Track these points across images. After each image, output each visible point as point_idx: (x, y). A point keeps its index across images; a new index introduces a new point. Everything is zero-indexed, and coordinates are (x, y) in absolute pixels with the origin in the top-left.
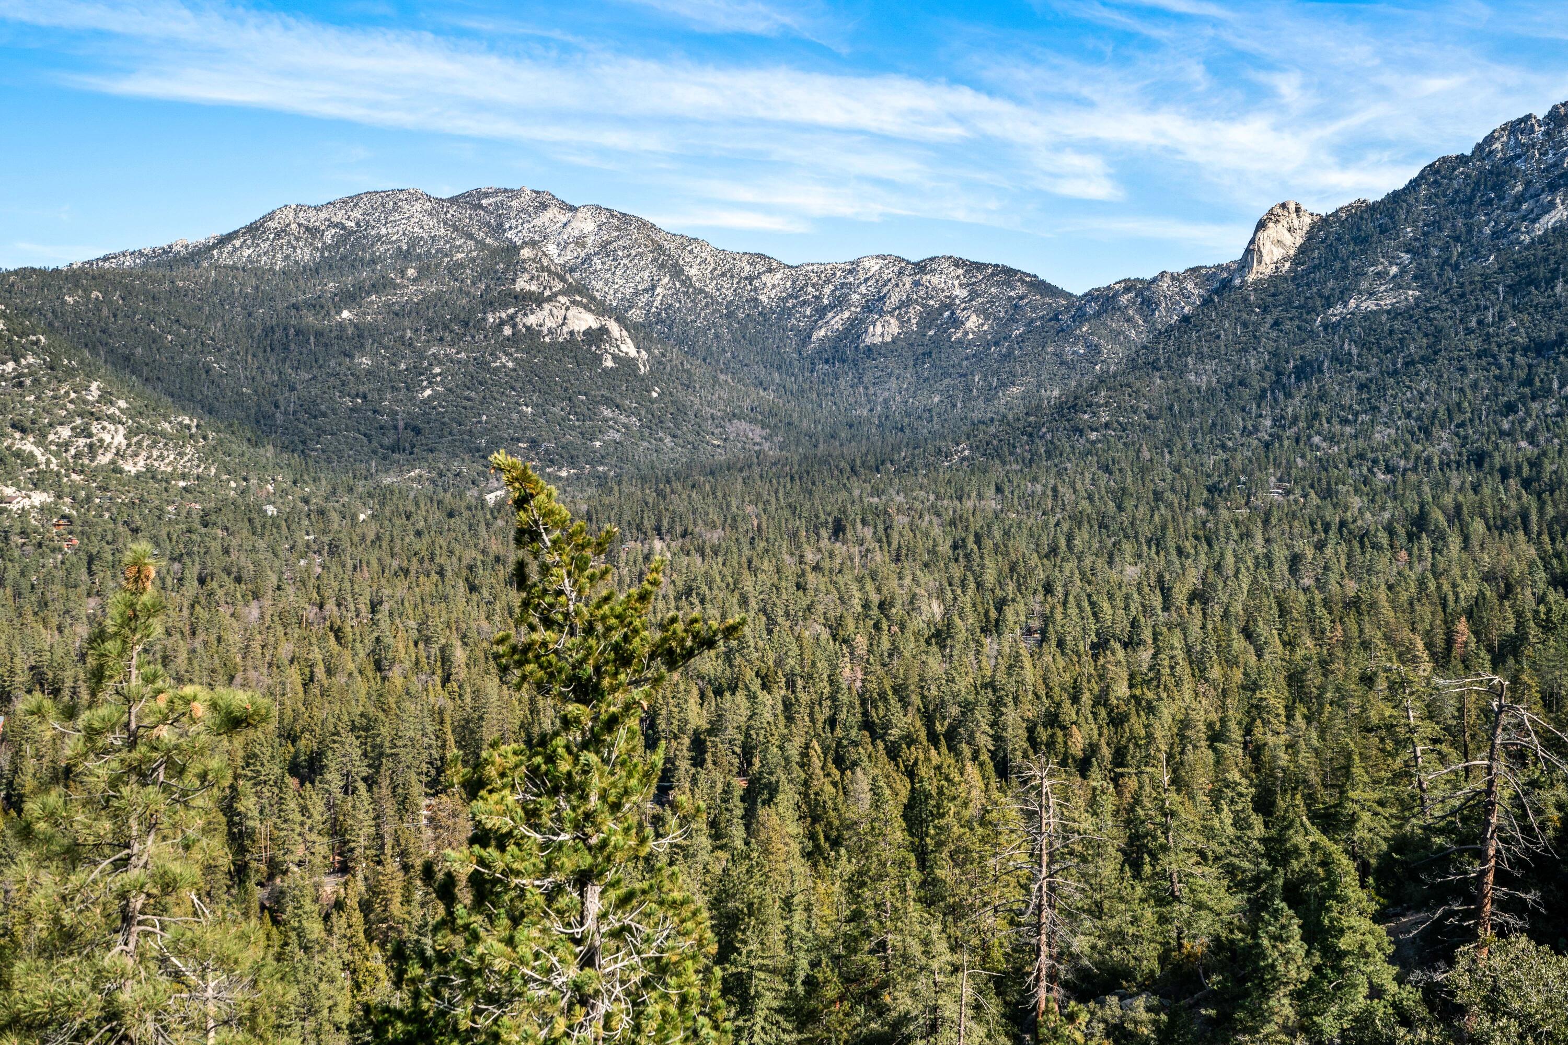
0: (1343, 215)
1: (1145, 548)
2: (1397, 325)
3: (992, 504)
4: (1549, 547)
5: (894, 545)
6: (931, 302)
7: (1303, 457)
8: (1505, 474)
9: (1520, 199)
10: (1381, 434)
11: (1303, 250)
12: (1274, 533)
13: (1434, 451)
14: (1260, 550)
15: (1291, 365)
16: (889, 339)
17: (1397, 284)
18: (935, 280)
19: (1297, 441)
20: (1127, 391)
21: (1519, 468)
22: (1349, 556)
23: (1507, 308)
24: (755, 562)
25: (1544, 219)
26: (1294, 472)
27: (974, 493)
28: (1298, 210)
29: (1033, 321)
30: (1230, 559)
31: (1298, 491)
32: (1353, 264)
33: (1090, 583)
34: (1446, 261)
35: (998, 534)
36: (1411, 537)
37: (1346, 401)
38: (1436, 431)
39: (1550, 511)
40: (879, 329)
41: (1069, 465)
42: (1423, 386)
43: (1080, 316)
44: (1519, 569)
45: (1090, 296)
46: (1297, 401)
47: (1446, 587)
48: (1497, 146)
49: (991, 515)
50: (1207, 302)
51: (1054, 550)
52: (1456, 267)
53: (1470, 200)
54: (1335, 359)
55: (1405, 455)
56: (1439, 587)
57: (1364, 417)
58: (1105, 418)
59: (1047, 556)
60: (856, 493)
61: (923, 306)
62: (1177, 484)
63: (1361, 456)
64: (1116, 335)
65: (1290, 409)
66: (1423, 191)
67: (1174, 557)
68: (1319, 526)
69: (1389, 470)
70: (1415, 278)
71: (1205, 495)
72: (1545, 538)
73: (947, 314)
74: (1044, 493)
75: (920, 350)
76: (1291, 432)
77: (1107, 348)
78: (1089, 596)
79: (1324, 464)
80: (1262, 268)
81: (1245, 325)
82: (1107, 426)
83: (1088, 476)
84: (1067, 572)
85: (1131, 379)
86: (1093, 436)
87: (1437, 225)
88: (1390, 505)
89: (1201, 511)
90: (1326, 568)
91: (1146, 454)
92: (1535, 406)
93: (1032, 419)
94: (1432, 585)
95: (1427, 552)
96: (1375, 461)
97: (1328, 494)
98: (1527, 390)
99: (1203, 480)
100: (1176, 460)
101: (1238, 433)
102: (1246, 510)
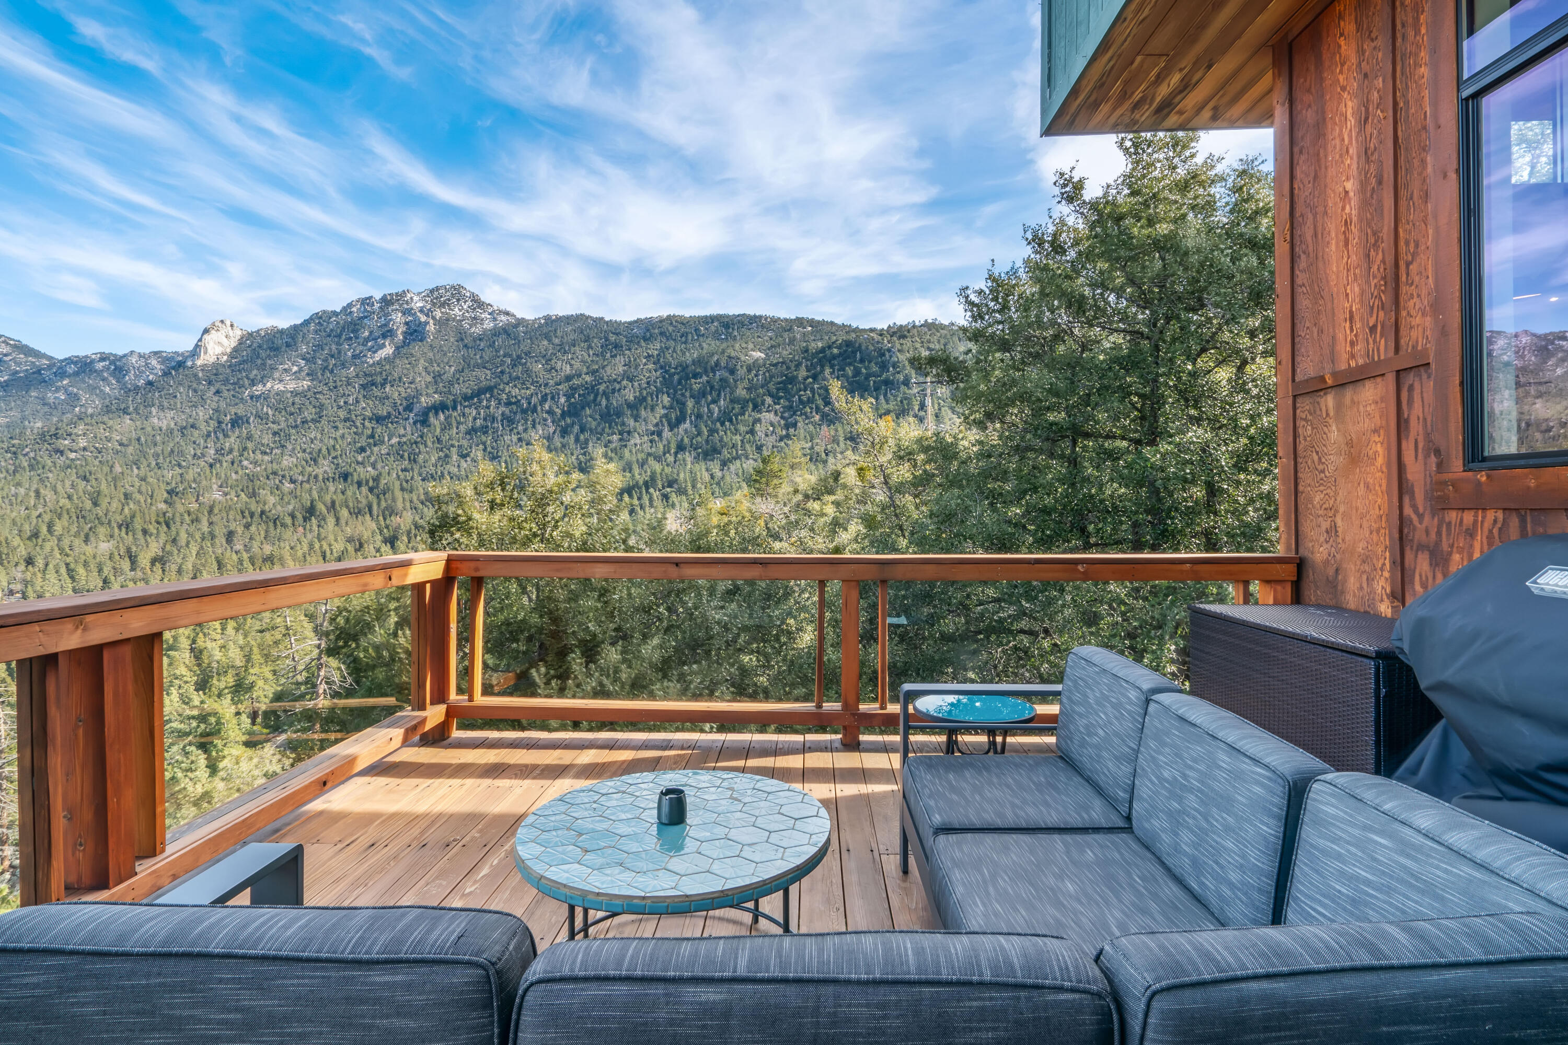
0: (263, 333)
1: (116, 530)
2: (297, 400)
4: (382, 523)
7: (236, 473)
8: (359, 484)
9: (367, 340)
10: (287, 461)
11: (235, 350)
12: (214, 519)
13: (319, 471)
14: (206, 529)
15: (228, 417)
17: (297, 376)
19: (233, 463)
20: (102, 426)
21: (367, 482)
22: (266, 531)
23: (360, 396)
25: (380, 352)
26: (230, 482)
28: (232, 326)
30: (183, 535)
31: (233, 494)
32: (269, 362)
34: (326, 368)
36: (305, 519)
37: (265, 441)
38: (321, 461)
39: (383, 504)
41: (50, 475)
42: (312, 436)
43: (61, 374)
44: (366, 535)
45: (70, 361)
46: (232, 440)
47: (325, 547)
48: (354, 309)
50: (166, 374)
51: (35, 535)
52: (332, 372)
53: (339, 336)
54: (258, 416)
55: (302, 473)
56: (321, 547)
57: (278, 451)
58: (82, 443)
59: (29, 539)
62: (143, 489)
64: (92, 389)
65: (227, 445)
66: (312, 327)
67: (140, 535)
68: (247, 514)
69: (292, 481)
70: (308, 374)
71: (166, 495)
72: (381, 518)
74: (27, 494)
76: (229, 458)
77: (84, 397)
78: (67, 565)
79: (251, 478)
80: (207, 357)
81: (195, 391)
82: (85, 449)
84: (48, 550)
85: (106, 419)
86: (73, 455)
87: (320, 347)
88: (293, 501)
89: (163, 506)
90: (251, 539)
91: (117, 469)
92: (376, 449)
93: (15, 442)
94: (317, 546)
95: (315, 528)
96: (283, 476)
97: (253, 495)
98: (371, 441)
99: (163, 486)
100: (142, 473)
101: (190, 458)
102: (195, 506)
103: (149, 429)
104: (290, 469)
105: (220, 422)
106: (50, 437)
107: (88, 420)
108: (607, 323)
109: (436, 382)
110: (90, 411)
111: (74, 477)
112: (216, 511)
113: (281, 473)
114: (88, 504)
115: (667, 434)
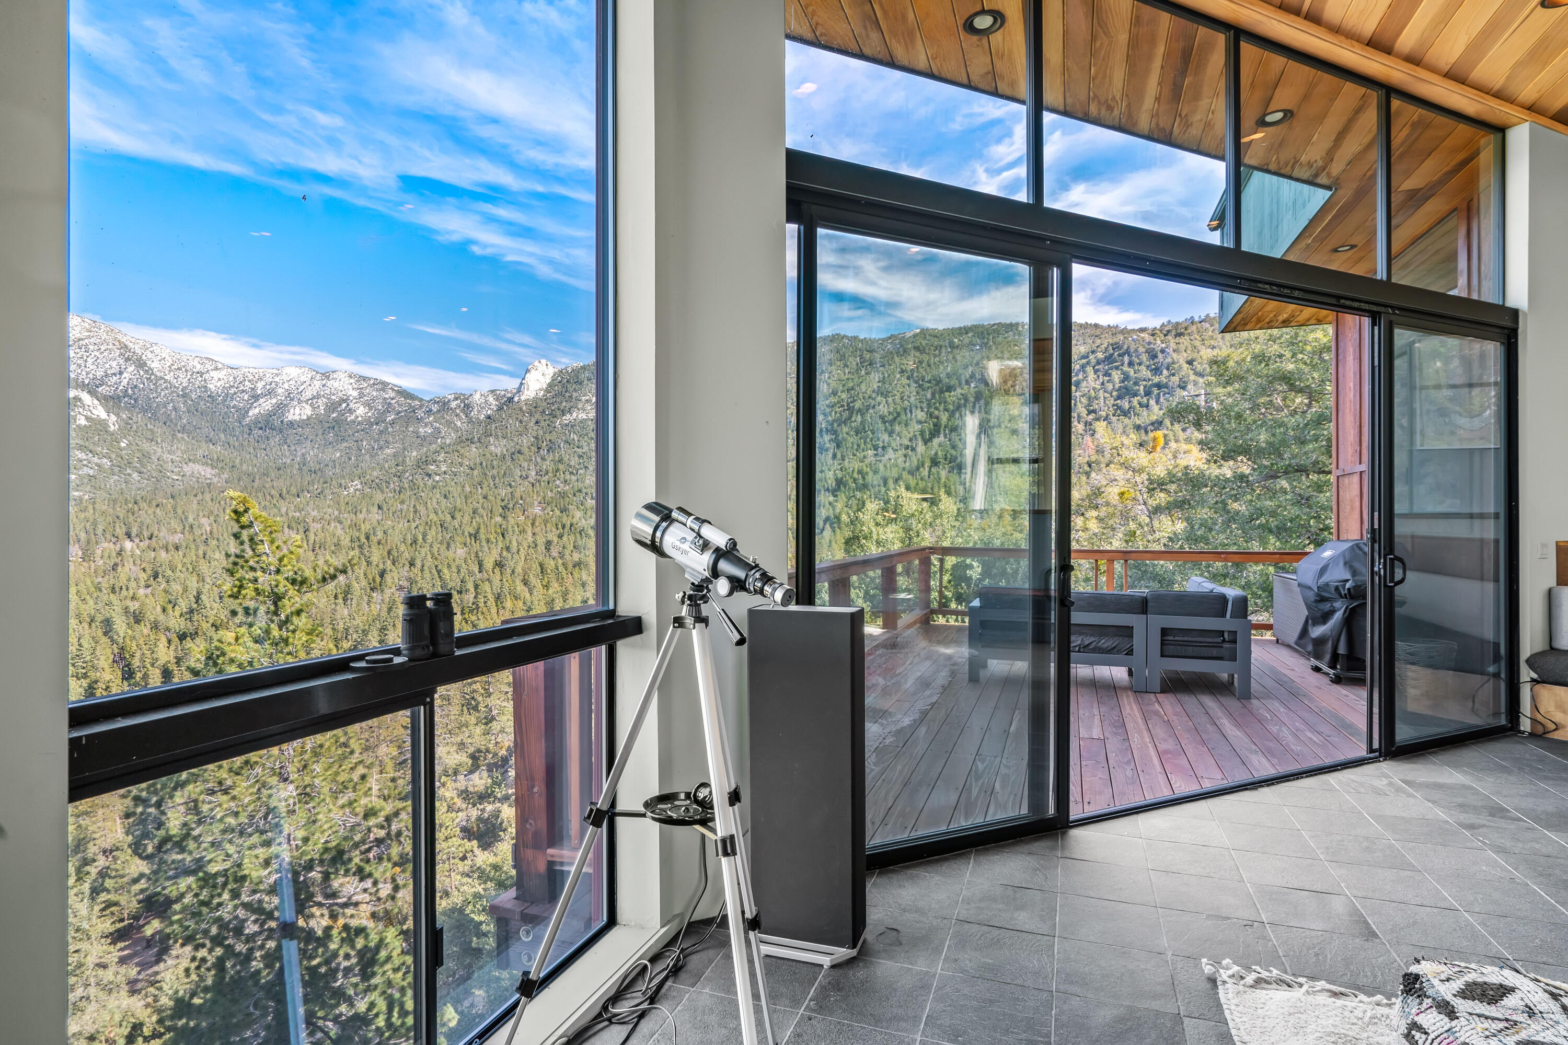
0: (570, 370)
1: (468, 539)
3: (375, 516)
5: (311, 542)
6: (333, 397)
7: (551, 491)
10: (589, 480)
11: (550, 385)
12: (537, 530)
14: (530, 539)
15: (545, 444)
16: (305, 417)
18: (336, 384)
19: (548, 483)
20: (456, 454)
22: (575, 541)
24: (209, 553)
26: (547, 499)
27: (364, 510)
28: (547, 365)
29: (400, 412)
30: (515, 544)
31: (549, 509)
32: (575, 395)
33: (436, 559)
35: (380, 535)
37: (572, 463)
40: (297, 411)
41: (423, 494)
43: (428, 412)
45: (434, 401)
46: (548, 463)
49: (375, 522)
50: (500, 409)
51: (415, 542)
54: (567, 442)
57: (582, 472)
58: (444, 468)
59: (411, 544)
60: (284, 510)
61: (328, 399)
62: (485, 505)
63: (580, 491)
64: (449, 424)
65: (544, 467)
67: (484, 543)
68: (560, 526)
71: (501, 510)
73: (344, 405)
74: (408, 510)
75: (327, 425)
76: (546, 478)
77: (444, 430)
78: (436, 566)
79: (563, 495)
80: (529, 393)
81: (521, 422)
82: (445, 473)
83: (435, 500)
84: (423, 554)
85: (459, 448)
86: (437, 478)
89: (499, 519)
90: (564, 548)
91: (468, 489)
96: (586, 494)
97: (564, 510)
99: (499, 503)
100: (484, 492)
101: (517, 478)
102: (522, 519)
103: (488, 455)
105: (539, 448)
106: (422, 463)
107: (447, 449)
108: (862, 341)
110: (448, 441)
111: (438, 496)
112: (537, 524)
113: (584, 491)
114: (449, 517)
115: (921, 448)
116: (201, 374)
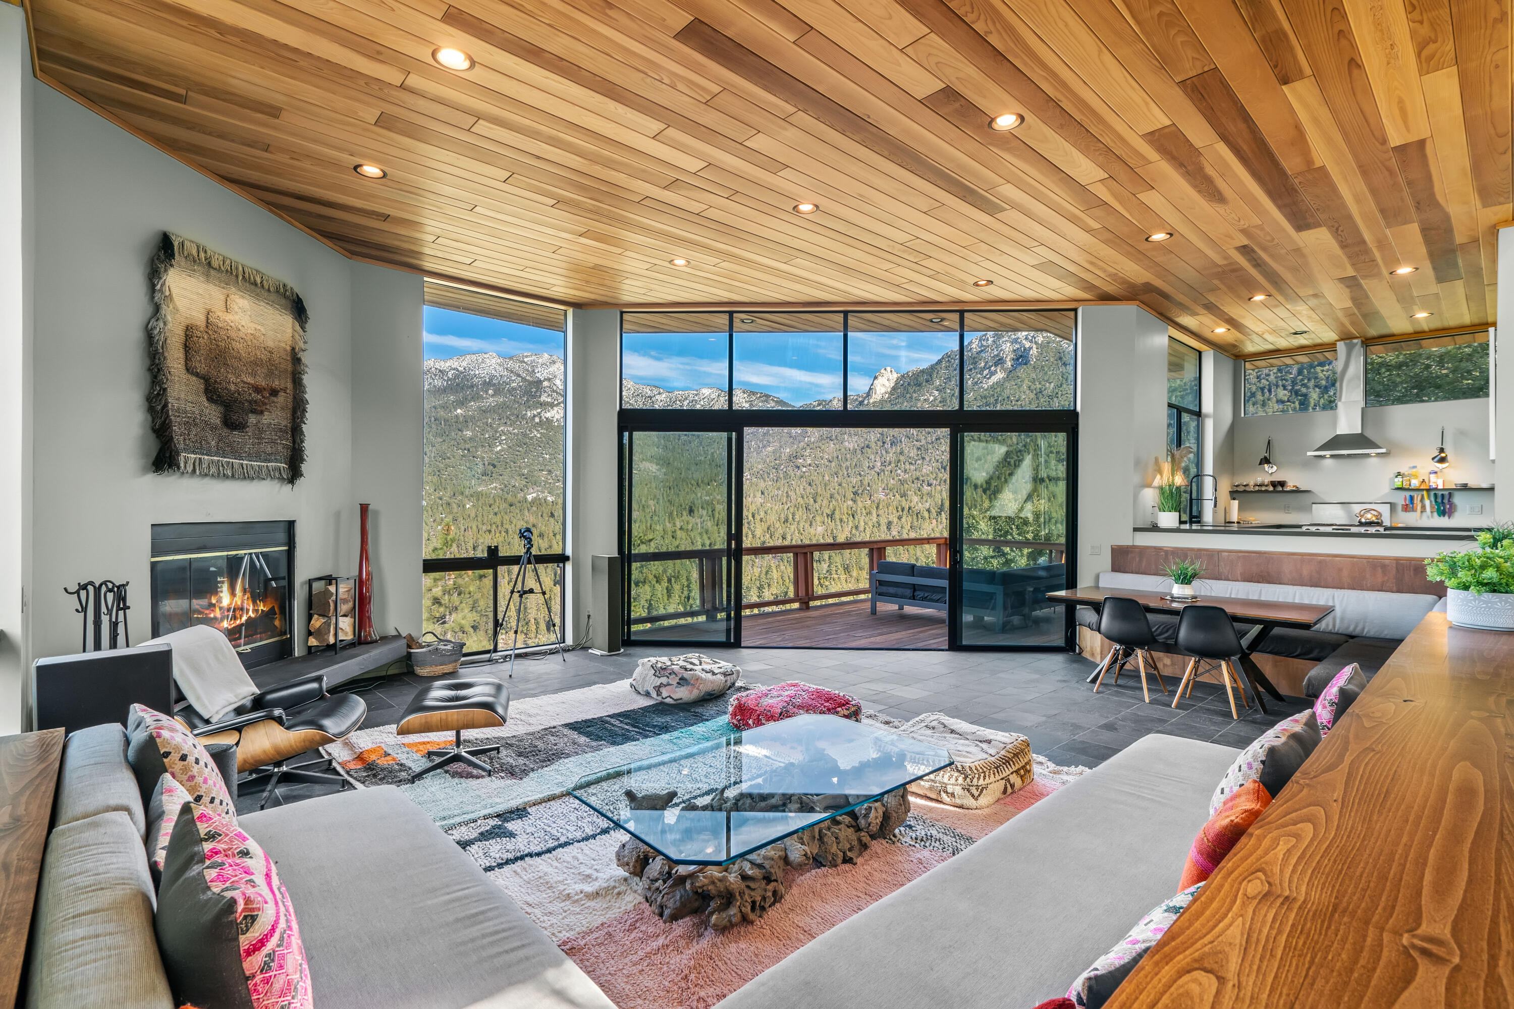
0: (910, 374)
1: (826, 519)
5: (716, 519)
7: (893, 479)
9: (982, 369)
10: (926, 469)
11: (894, 389)
12: (881, 512)
14: (875, 519)
17: (933, 404)
19: (891, 472)
20: (819, 449)
24: (653, 526)
26: (889, 486)
27: (752, 495)
28: (892, 372)
30: (862, 524)
31: (891, 494)
32: (915, 395)
34: (953, 395)
35: (762, 514)
37: (912, 455)
41: (793, 483)
42: (943, 449)
45: (803, 408)
46: (891, 455)
48: (974, 346)
49: (759, 505)
51: (786, 521)
55: (935, 479)
57: (919, 462)
58: (809, 462)
59: (783, 523)
60: (699, 495)
62: (840, 491)
63: (918, 479)
65: (888, 458)
66: (943, 365)
67: (838, 523)
68: (900, 509)
69: (929, 485)
70: (940, 402)
71: (852, 496)
74: (782, 495)
76: (889, 468)
79: (902, 482)
80: (876, 396)
82: (810, 465)
85: (821, 444)
86: (804, 469)
87: (949, 380)
89: (850, 503)
90: (902, 527)
91: (827, 478)
93: (777, 462)
97: (904, 495)
99: (851, 489)
100: (839, 480)
101: (866, 469)
102: (869, 502)
103: (843, 450)
104: (928, 475)
105: (884, 443)
106: (793, 457)
107: (811, 446)
109: (1037, 398)
110: (813, 440)
112: (881, 507)
113: (921, 478)
116: (651, 397)
